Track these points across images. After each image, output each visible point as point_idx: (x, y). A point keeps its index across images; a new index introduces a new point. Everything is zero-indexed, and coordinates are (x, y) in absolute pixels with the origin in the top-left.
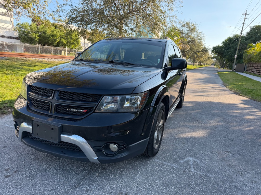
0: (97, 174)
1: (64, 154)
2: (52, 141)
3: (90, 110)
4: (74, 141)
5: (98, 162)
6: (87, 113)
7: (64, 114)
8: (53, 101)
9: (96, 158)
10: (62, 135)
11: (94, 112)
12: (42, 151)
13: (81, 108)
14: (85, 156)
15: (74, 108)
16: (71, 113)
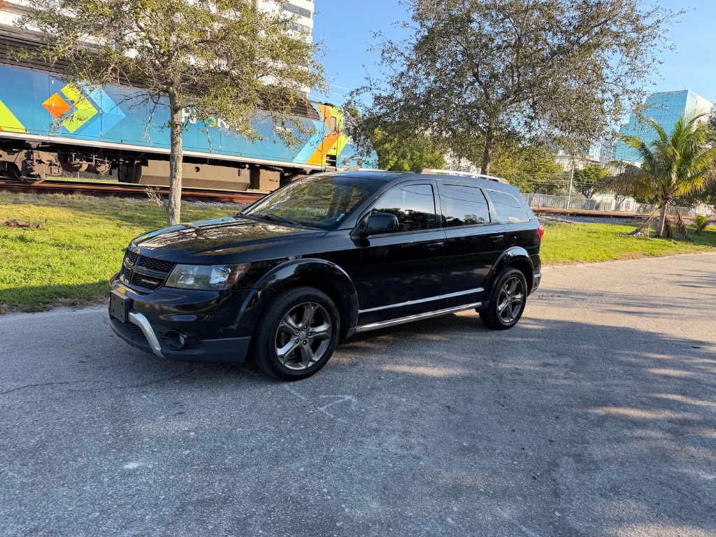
0: (177, 381)
1: (132, 339)
2: (120, 319)
3: (162, 282)
4: (138, 321)
5: (161, 355)
6: (157, 286)
7: (139, 285)
8: (134, 268)
9: (158, 348)
10: (131, 314)
11: (164, 286)
12: (119, 336)
13: (154, 279)
14: (148, 344)
15: (148, 278)
16: (145, 285)
